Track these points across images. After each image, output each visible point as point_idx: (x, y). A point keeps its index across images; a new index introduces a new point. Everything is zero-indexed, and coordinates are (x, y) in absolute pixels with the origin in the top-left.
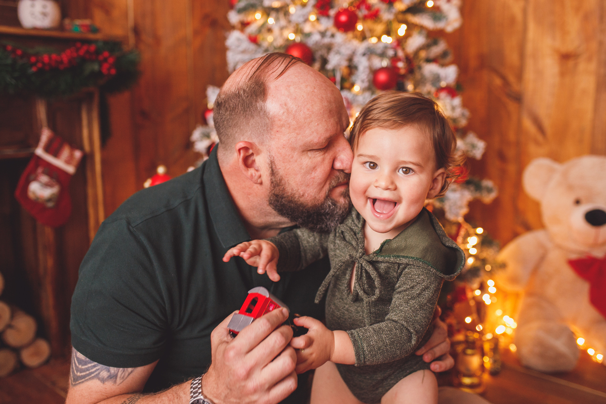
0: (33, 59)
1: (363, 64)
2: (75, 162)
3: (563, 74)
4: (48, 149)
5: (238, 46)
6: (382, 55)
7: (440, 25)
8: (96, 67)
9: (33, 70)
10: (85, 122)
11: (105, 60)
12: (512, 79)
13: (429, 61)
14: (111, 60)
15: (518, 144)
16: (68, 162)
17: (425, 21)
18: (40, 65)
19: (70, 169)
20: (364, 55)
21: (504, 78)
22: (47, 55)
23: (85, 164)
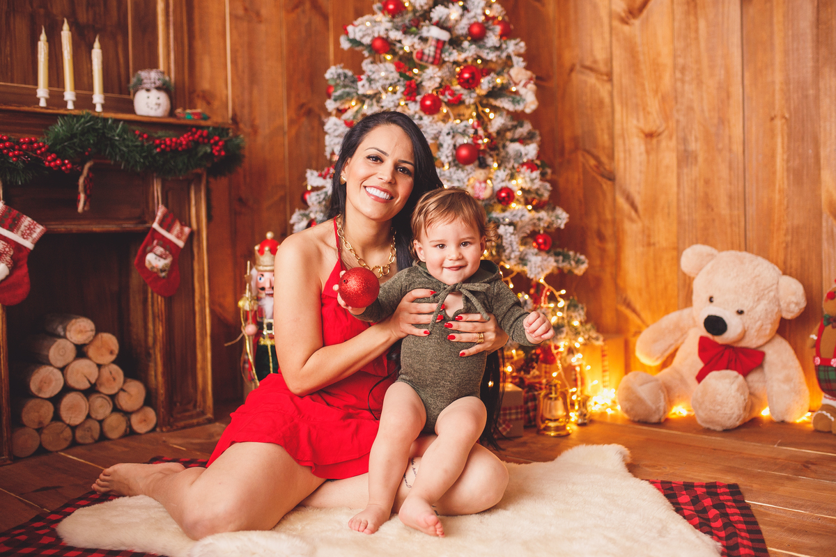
0: (158, 141)
1: (447, 142)
2: (184, 237)
3: (648, 152)
4: (161, 224)
5: (335, 130)
6: (464, 133)
7: (519, 108)
8: (209, 150)
9: (158, 150)
10: (193, 202)
11: (216, 143)
12: (604, 159)
13: (513, 140)
14: (221, 143)
15: (614, 222)
16: (178, 237)
17: (505, 103)
18: (163, 146)
19: (181, 244)
20: (448, 134)
21: (596, 158)
22: (168, 138)
23: (191, 239)
